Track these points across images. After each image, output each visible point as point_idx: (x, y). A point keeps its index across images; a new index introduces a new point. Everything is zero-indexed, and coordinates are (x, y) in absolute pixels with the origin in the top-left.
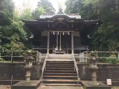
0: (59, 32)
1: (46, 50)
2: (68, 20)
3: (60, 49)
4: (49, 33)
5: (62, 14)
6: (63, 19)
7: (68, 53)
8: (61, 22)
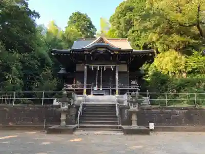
0: (100, 67)
1: (83, 90)
2: (111, 51)
3: (101, 89)
4: (85, 67)
5: (103, 44)
6: (104, 49)
7: (111, 93)
8: (101, 53)
